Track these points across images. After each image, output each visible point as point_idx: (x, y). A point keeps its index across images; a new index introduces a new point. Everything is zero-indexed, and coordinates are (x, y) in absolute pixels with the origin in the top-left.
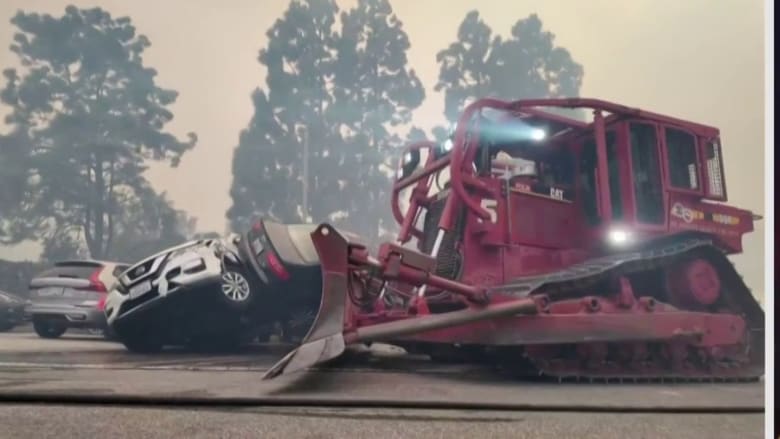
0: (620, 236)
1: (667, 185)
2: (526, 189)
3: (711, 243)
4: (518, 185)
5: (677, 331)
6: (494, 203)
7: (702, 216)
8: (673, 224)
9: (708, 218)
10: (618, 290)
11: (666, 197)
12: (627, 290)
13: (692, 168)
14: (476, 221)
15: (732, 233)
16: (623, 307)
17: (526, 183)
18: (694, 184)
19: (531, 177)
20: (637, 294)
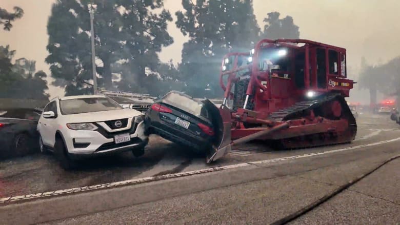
0: (310, 94)
1: (328, 74)
2: (276, 75)
3: (340, 94)
4: (274, 74)
5: (329, 129)
6: (265, 82)
7: (338, 84)
8: (329, 88)
9: (340, 84)
10: (309, 114)
11: (327, 77)
12: (312, 114)
13: (335, 63)
14: (259, 91)
15: (347, 89)
16: (311, 121)
17: (276, 73)
18: (336, 70)
19: (278, 70)
20: (316, 116)
